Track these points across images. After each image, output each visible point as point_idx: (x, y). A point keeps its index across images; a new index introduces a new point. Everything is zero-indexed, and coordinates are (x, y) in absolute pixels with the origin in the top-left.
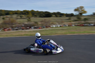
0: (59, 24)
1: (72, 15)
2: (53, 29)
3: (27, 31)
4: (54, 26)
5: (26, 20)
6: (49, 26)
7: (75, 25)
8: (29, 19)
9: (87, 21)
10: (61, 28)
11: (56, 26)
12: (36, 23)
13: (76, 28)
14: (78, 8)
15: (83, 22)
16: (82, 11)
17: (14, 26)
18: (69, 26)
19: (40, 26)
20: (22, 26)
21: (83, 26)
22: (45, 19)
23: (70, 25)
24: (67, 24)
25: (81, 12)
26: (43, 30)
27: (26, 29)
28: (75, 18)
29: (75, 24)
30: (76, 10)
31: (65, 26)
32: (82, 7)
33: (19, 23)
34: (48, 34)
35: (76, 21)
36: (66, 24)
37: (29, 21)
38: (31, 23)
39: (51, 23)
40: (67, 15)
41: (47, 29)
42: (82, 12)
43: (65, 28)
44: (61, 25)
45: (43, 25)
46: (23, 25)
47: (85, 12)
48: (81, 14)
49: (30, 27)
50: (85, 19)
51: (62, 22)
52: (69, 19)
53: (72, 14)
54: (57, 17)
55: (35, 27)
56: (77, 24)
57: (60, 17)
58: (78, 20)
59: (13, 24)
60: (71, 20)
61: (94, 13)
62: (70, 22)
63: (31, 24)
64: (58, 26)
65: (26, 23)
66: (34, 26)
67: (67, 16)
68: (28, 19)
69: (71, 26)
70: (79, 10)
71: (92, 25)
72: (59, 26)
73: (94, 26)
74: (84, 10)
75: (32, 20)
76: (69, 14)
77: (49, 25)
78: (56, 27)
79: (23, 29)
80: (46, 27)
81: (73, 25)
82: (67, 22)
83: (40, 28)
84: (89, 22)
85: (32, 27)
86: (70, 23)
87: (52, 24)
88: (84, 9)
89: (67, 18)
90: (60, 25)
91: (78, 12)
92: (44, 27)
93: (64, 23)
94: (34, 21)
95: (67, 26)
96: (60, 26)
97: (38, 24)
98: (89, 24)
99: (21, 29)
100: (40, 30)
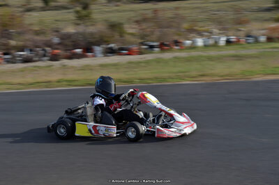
0: (224, 30)
2: (194, 53)
3: (72, 67)
4: (200, 42)
5: (71, 15)
6: (177, 43)
8: (84, 12)
10: (231, 51)
11: (211, 42)
12: (114, 26)
17: (13, 43)
18: (270, 40)
19: (132, 43)
20: (49, 45)
22: (155, 11)
26: (148, 62)
27: (70, 58)
31: (251, 40)
33: (36, 28)
34: (164, 79)
36: (255, 33)
37: (82, 18)
38: (91, 29)
39: (185, 25)
41: (167, 55)
43: (253, 50)
44: (233, 38)
45: (147, 36)
46: (56, 40)
49: (88, 49)
51: (240, 22)
55: (111, 48)
59: (9, 36)
63: (92, 34)
64: (216, 42)
65: (71, 30)
66: (107, 42)
68: (78, 9)
72: (223, 40)
75: (95, 16)
77: (176, 38)
78: (206, 46)
79: (55, 58)
80: (163, 46)
82: (266, 20)
83: (130, 53)
85: (98, 49)
87: (191, 30)
90: (225, 39)
92: (152, 47)
93: (245, 29)
94: (106, 21)
95: (263, 39)
96: (228, 42)
97: (122, 34)
99: (45, 56)
100: (130, 63)
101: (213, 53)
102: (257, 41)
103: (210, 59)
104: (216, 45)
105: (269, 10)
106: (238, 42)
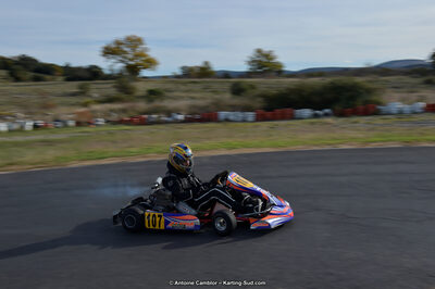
0: (30, 114)
1: (93, 73)
4: (4, 126)
7: (110, 119)
9: (157, 103)
10: (39, 136)
11: (16, 126)
13: (110, 133)
14: (118, 43)
15: (142, 105)
16: (137, 56)
18: (79, 124)
21: (143, 123)
23: (83, 119)
24: (68, 114)
25: (130, 60)
28: (109, 89)
29: (110, 116)
30: (109, 52)
31: (59, 124)
32: (134, 42)
35: (110, 100)
36: (63, 117)
40: (71, 74)
42: (138, 61)
43: (62, 135)
44: (40, 123)
47: (150, 63)
48: (133, 70)
50: (153, 94)
51: (47, 107)
52: (83, 92)
53: (95, 67)
54: (18, 79)
56: (115, 117)
57: (37, 79)
58: (123, 96)
60: (90, 96)
61: (183, 68)
62: (85, 105)
64: (22, 127)
67: (69, 80)
69: (89, 123)
70: (125, 52)
71: (181, 117)
72: (29, 125)
73: (188, 121)
74: (145, 56)
76: (79, 69)
78: (10, 131)
81: (101, 121)
82: (73, 105)
84: (168, 104)
86: (82, 110)
88: (146, 49)
89: (73, 87)
90: (32, 123)
91: (122, 61)
93: (52, 113)
95: (71, 123)
96: (36, 127)
98: (169, 113)
101: (19, 138)
102: (66, 126)
103: (17, 144)
104: (21, 130)
105: (74, 95)
106: (45, 127)
